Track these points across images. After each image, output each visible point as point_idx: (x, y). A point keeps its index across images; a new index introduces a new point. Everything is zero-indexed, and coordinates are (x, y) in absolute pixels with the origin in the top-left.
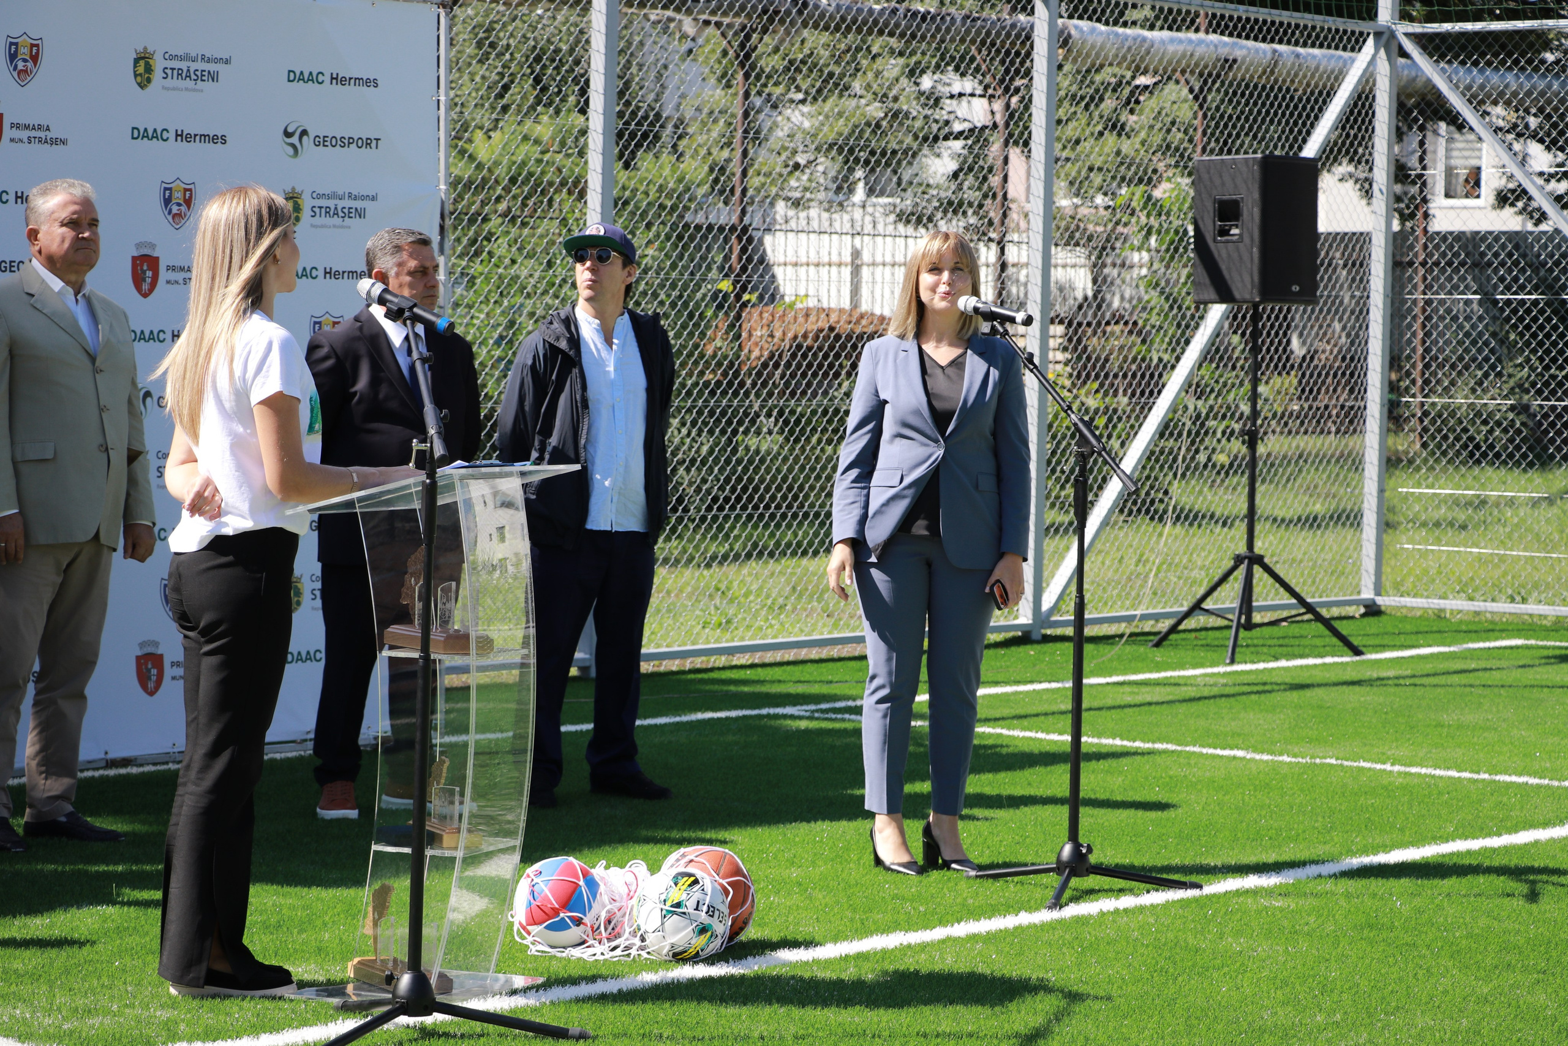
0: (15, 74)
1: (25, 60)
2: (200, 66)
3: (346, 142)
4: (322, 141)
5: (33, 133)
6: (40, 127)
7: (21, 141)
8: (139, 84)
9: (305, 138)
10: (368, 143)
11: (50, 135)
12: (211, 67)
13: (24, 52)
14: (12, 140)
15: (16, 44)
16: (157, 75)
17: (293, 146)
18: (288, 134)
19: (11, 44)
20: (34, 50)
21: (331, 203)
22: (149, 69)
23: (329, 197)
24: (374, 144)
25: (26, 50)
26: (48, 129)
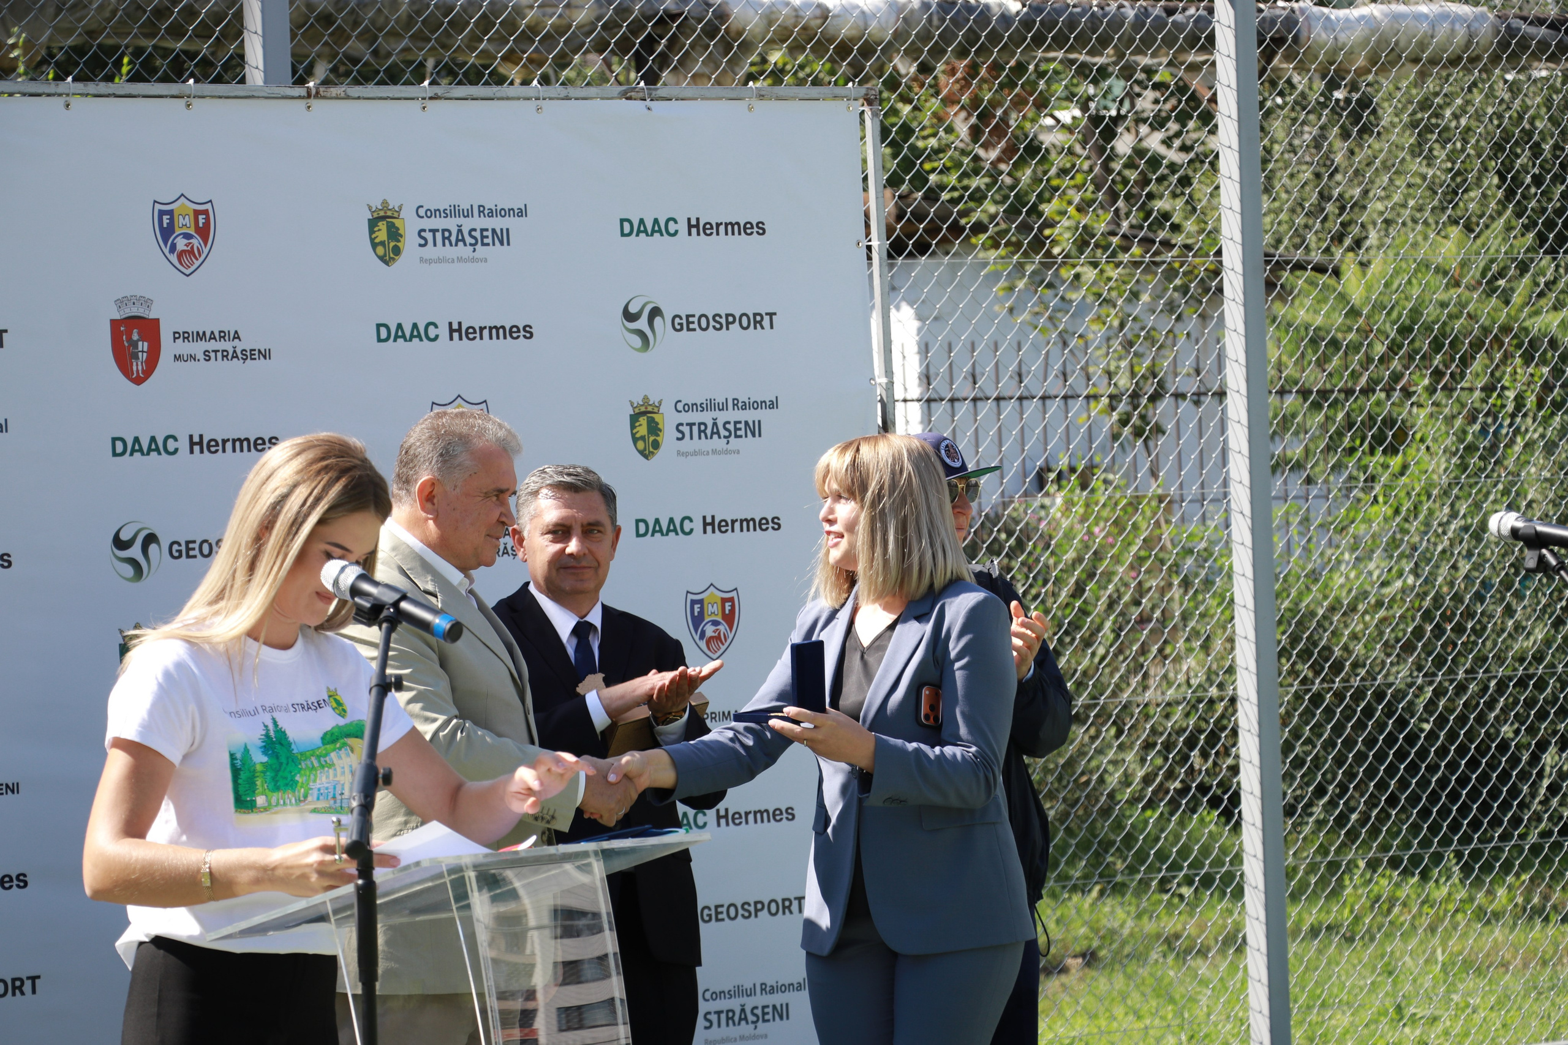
0: (174, 258)
1: (187, 236)
2: (479, 222)
3: (724, 322)
4: (684, 324)
5: (212, 345)
6: (223, 335)
7: (193, 358)
8: (382, 259)
9: (658, 320)
10: (757, 320)
11: (240, 346)
12: (497, 223)
13: (184, 223)
14: (177, 358)
15: (170, 213)
16: (410, 242)
17: (641, 333)
18: (629, 316)
19: (162, 213)
20: (201, 219)
21: (707, 417)
22: (395, 234)
23: (702, 407)
24: (766, 322)
25: (189, 221)
26: (237, 336)
